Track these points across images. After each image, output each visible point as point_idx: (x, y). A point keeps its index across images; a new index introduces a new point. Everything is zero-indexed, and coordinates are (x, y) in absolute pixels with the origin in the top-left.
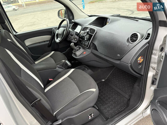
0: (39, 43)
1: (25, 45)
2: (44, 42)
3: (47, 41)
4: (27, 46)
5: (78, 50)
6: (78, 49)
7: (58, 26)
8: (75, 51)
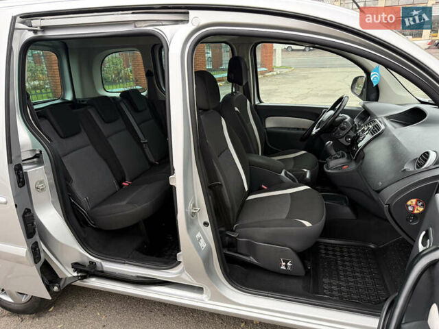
0: (289, 128)
1: (265, 126)
2: (298, 129)
3: (304, 129)
4: (266, 129)
5: (336, 158)
6: (338, 157)
7: (330, 107)
8: (330, 158)
